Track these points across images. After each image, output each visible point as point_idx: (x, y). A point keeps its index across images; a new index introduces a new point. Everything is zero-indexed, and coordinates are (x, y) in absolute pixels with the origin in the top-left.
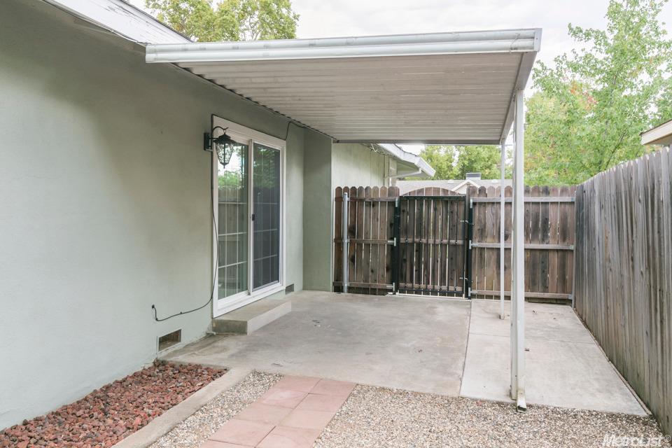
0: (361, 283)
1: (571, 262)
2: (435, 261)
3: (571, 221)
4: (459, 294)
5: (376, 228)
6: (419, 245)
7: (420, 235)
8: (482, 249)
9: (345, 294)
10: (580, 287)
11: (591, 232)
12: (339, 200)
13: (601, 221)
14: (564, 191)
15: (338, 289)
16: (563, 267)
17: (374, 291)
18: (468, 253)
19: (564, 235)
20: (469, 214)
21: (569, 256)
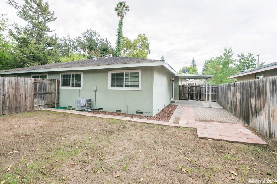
0: (183, 99)
1: (216, 96)
2: (195, 95)
3: (216, 90)
4: (199, 100)
5: (186, 91)
6: (193, 93)
7: (193, 92)
8: (203, 94)
9: (181, 100)
10: (217, 99)
11: (219, 91)
12: (180, 86)
13: (220, 90)
14: (215, 86)
15: (180, 99)
16: (215, 96)
17: (185, 100)
18: (200, 94)
19: (215, 92)
20: (201, 89)
21: (216, 95)
